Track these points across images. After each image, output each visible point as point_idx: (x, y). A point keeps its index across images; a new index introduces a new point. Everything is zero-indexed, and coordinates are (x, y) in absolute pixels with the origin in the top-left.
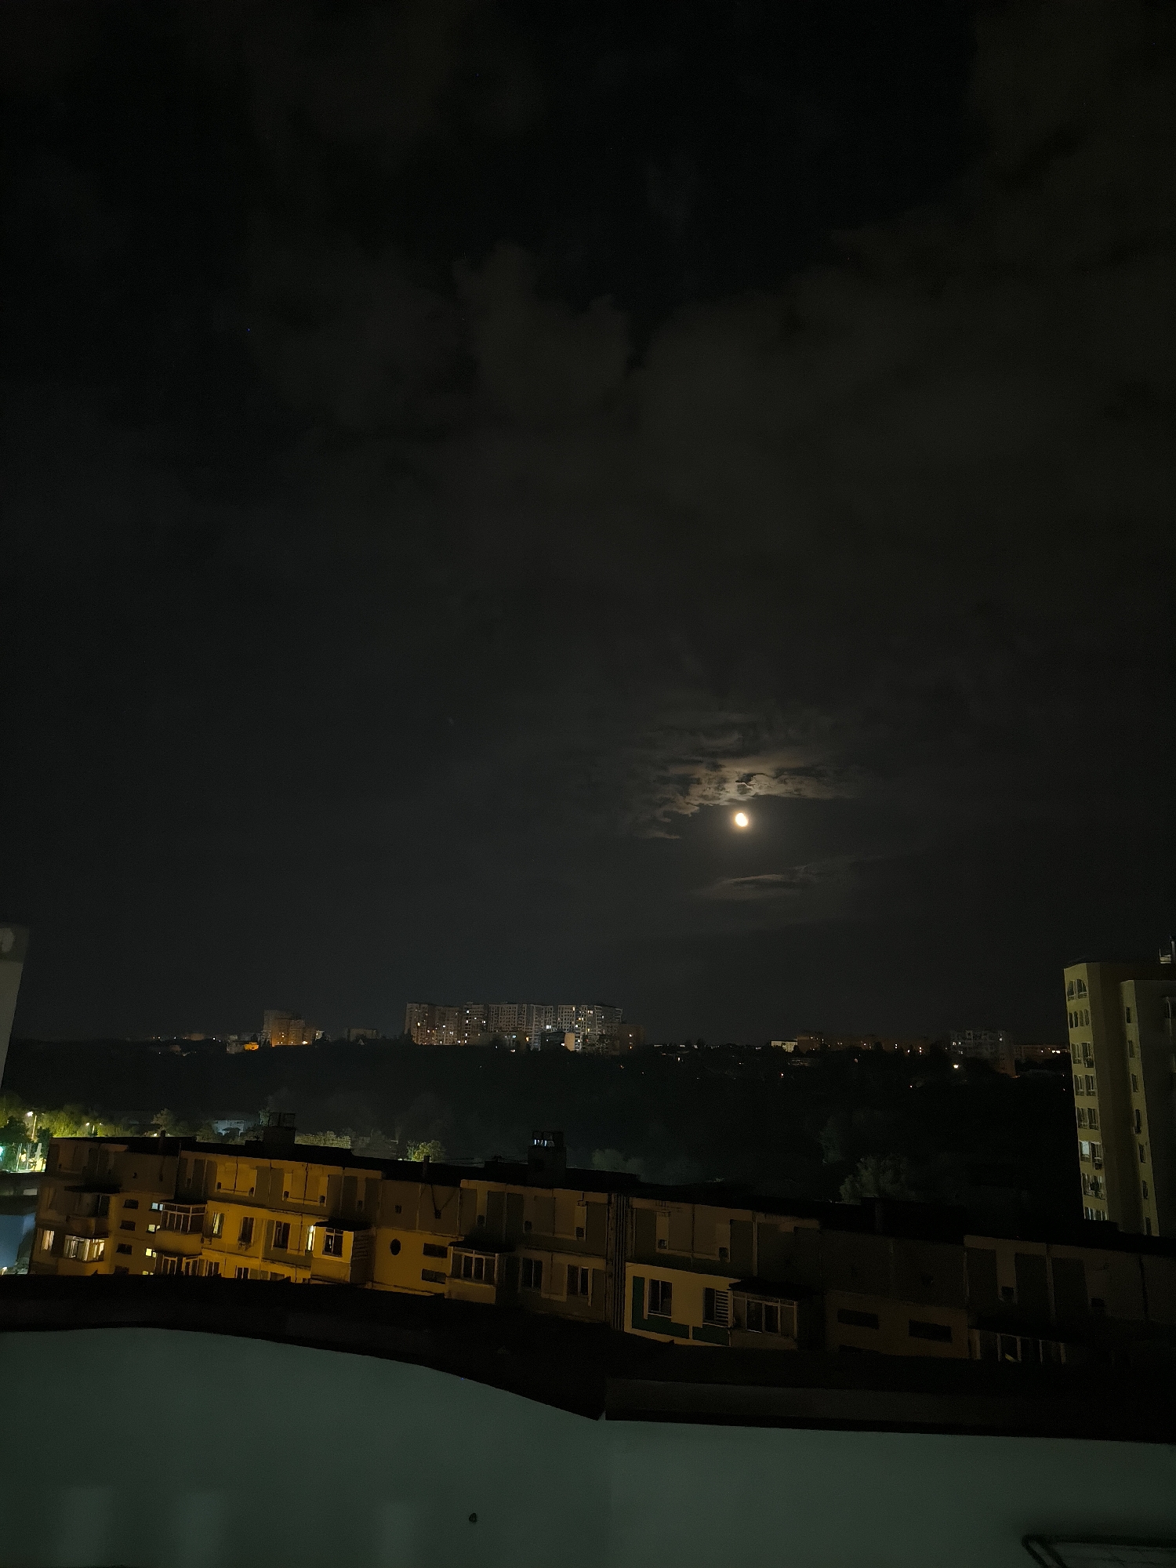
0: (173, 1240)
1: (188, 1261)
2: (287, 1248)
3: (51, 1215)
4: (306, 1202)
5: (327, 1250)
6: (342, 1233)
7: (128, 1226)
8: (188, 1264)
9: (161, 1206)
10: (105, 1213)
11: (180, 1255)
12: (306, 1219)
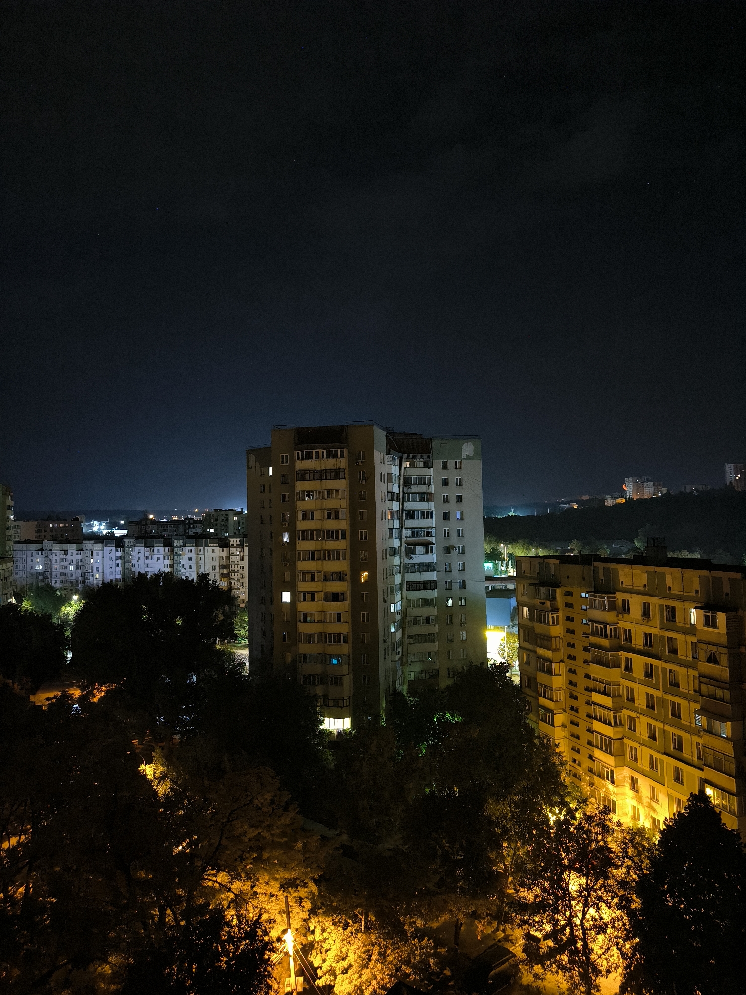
0: (597, 615)
1: (611, 627)
2: (676, 622)
3: (525, 599)
4: (685, 594)
5: (707, 624)
6: (716, 614)
7: (569, 606)
8: (611, 629)
9: (587, 595)
10: (554, 598)
11: (605, 624)
12: (687, 604)
